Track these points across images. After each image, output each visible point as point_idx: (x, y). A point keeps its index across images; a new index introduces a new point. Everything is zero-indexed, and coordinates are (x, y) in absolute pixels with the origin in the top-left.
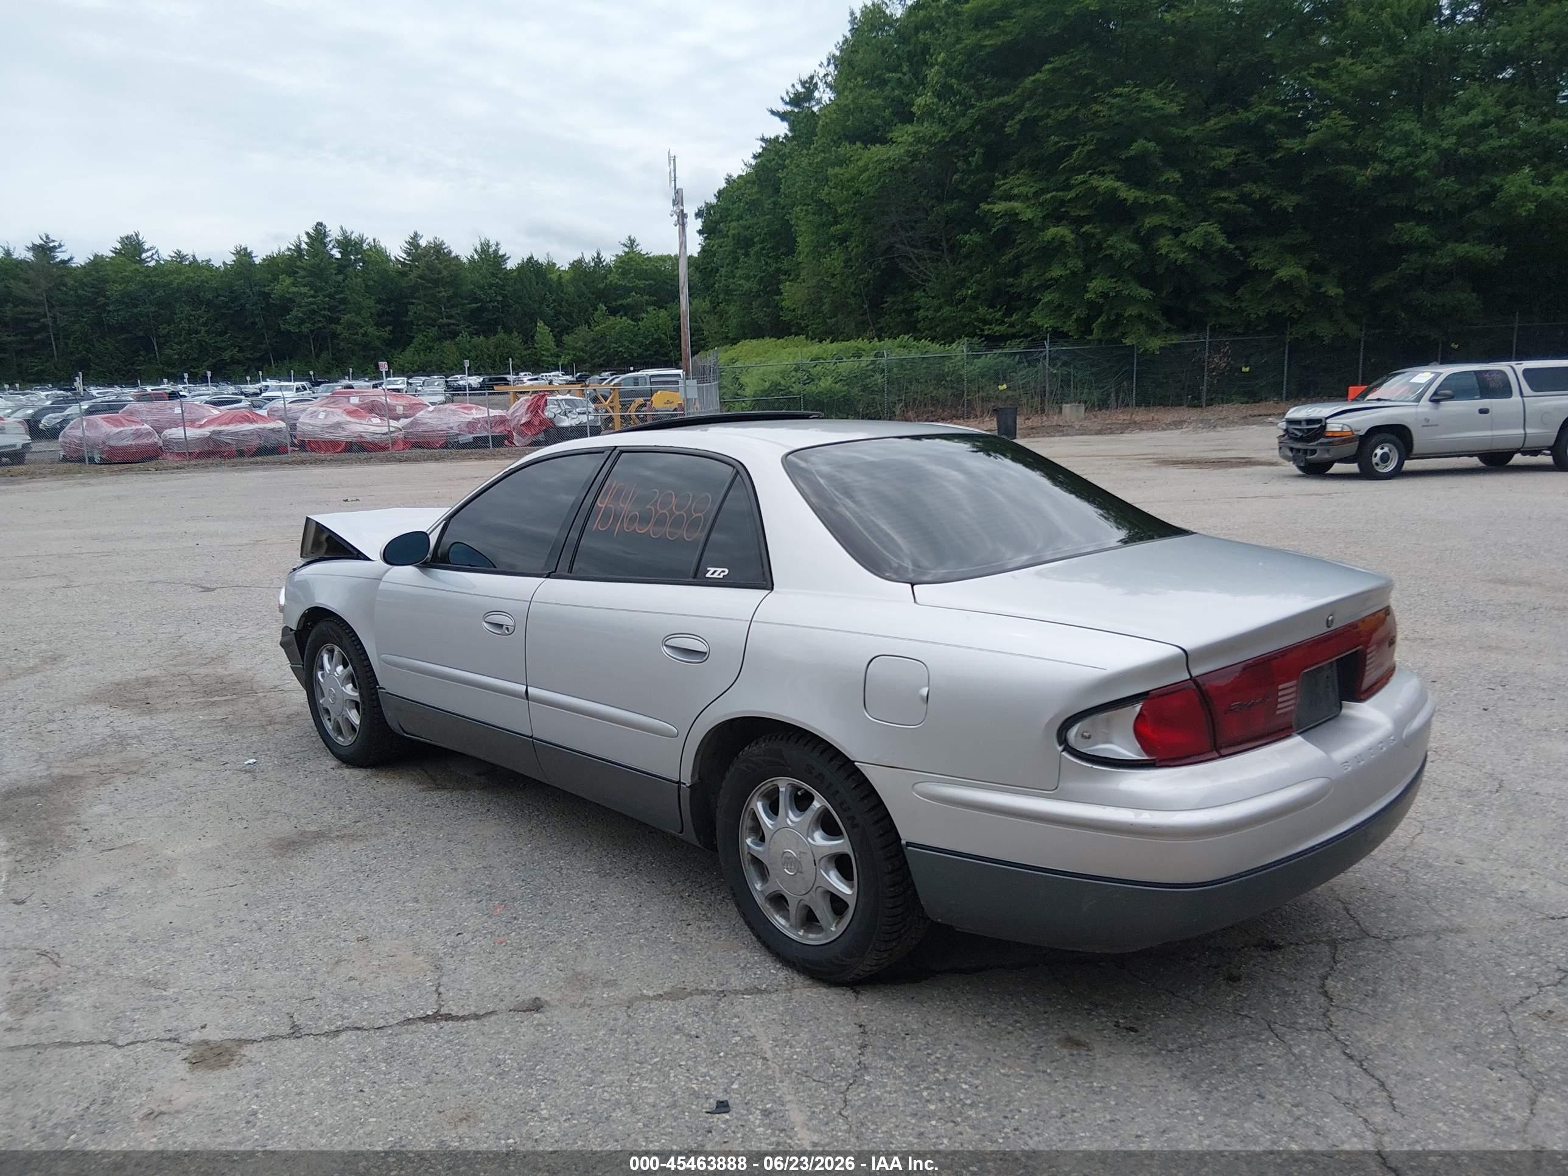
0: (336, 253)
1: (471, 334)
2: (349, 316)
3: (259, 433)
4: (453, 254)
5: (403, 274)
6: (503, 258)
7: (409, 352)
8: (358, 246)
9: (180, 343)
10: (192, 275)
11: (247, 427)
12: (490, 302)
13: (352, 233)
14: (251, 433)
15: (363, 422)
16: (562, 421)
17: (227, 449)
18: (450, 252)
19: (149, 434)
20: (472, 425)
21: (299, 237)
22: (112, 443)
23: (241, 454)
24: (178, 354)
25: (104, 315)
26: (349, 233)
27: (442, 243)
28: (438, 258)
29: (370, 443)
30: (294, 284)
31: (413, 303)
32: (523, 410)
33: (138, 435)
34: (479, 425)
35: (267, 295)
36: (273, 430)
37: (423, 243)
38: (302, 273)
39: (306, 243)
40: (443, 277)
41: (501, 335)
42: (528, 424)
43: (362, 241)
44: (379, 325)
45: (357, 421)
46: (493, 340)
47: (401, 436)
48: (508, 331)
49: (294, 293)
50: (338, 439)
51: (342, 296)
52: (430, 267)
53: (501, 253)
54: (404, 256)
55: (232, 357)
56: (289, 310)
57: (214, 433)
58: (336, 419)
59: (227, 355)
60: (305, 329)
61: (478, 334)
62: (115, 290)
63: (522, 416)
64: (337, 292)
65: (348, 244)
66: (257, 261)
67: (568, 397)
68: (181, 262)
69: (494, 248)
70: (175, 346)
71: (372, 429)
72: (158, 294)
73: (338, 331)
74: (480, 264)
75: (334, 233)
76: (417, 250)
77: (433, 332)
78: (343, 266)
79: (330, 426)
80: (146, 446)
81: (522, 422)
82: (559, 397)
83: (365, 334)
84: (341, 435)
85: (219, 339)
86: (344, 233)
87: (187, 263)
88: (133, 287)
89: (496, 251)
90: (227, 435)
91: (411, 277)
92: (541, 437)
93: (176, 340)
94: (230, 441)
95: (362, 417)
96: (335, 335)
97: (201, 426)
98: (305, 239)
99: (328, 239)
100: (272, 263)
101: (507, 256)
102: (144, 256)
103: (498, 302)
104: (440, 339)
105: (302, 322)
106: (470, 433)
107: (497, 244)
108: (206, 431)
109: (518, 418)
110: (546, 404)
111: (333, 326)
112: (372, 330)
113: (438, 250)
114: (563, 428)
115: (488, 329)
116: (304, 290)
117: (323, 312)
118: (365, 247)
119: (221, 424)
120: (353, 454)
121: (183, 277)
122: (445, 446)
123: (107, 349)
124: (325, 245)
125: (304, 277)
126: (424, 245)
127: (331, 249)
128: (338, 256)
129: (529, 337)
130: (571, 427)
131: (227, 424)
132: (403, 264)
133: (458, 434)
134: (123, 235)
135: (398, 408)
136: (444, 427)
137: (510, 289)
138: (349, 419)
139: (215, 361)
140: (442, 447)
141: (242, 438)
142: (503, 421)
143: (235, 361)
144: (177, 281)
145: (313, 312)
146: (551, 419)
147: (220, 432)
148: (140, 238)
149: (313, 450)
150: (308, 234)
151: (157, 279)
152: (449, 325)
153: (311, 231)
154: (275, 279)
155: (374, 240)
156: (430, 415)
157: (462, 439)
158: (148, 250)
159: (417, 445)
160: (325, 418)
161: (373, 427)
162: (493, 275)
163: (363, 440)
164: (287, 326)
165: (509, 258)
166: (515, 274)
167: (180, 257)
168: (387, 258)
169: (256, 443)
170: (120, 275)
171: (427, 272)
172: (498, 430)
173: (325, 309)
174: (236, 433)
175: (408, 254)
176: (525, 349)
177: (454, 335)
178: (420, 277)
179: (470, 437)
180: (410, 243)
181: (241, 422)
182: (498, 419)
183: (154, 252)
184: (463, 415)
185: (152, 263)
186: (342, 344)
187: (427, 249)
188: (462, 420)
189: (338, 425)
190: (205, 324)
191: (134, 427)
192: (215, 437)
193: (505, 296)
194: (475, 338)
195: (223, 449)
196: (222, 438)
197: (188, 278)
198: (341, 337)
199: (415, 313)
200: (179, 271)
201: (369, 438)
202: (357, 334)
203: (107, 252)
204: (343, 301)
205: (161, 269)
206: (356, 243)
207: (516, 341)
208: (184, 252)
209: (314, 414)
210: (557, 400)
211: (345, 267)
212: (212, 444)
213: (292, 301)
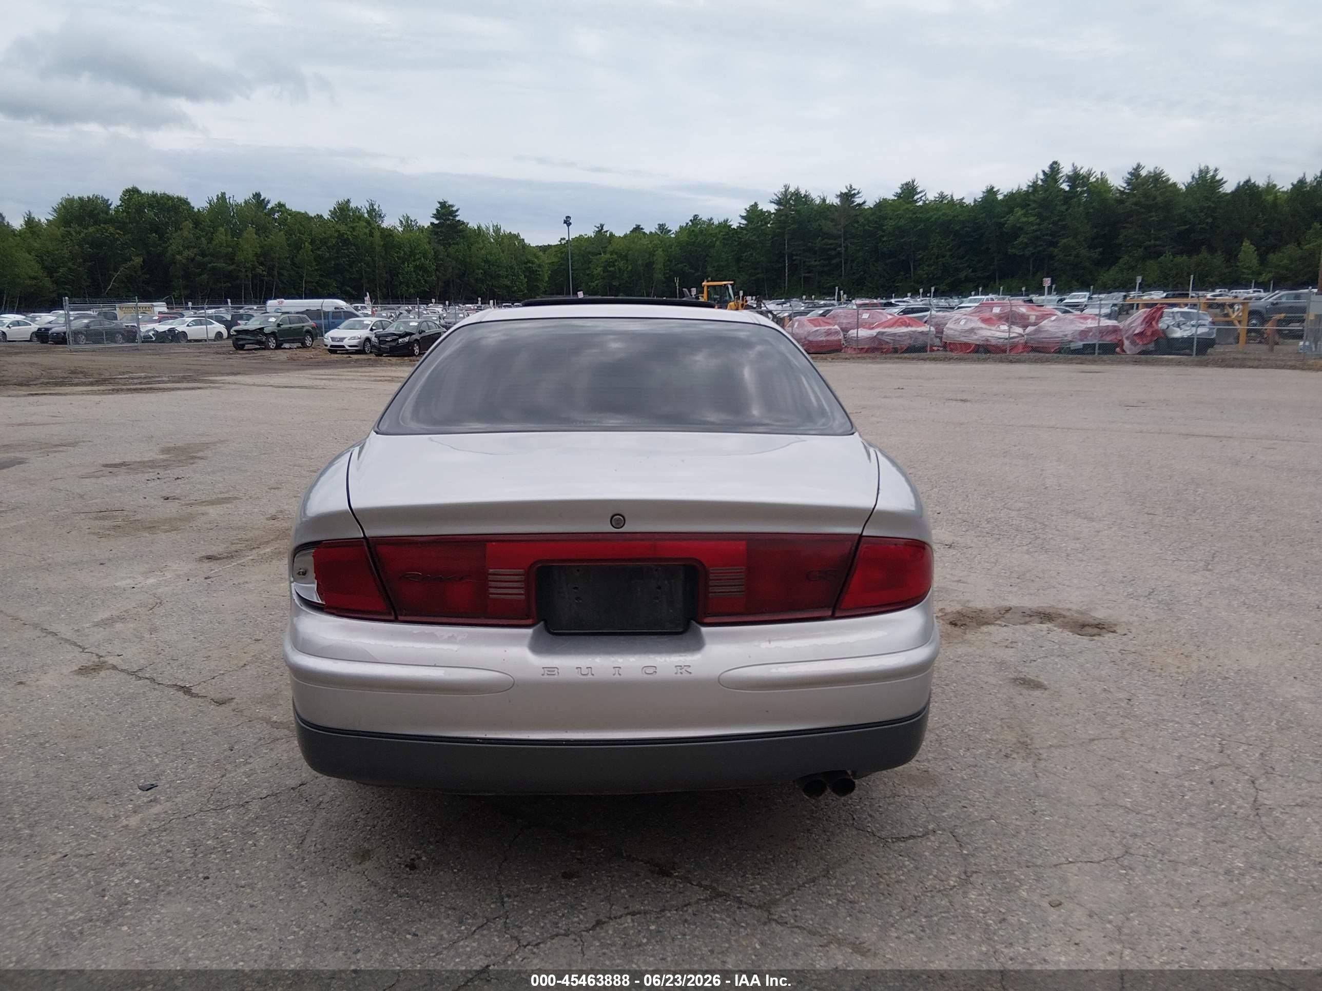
0: (1065, 187)
1: (1174, 255)
2: (1065, 241)
3: (910, 335)
4: (1171, 182)
5: (1120, 202)
6: (1221, 183)
7: (1114, 271)
8: (1085, 180)
9: (929, 266)
10: (948, 211)
11: (904, 330)
12: (1199, 224)
13: (1082, 168)
14: (905, 334)
15: (993, 328)
16: (1174, 332)
17: (887, 346)
18: (1168, 180)
19: (837, 333)
20: (1084, 333)
21: (1037, 176)
22: (810, 338)
23: (895, 351)
24: (927, 274)
25: (880, 244)
26: (1079, 169)
27: (1162, 172)
28: (1155, 186)
29: (993, 346)
30: (1025, 215)
31: (1124, 228)
32: (1139, 321)
33: (828, 333)
34: (1091, 334)
35: (1002, 225)
36: (922, 333)
37: (1144, 173)
38: (1033, 205)
39: (1042, 180)
40: (1156, 203)
41: (1204, 254)
42: (1141, 334)
43: (1090, 174)
44: (1091, 247)
45: (988, 327)
46: (1195, 258)
47: (1022, 341)
48: (1212, 250)
49: (1023, 223)
50: (970, 341)
51: (1064, 223)
52: (1146, 195)
53: (1218, 178)
54: (1125, 185)
55: (966, 277)
56: (1016, 237)
57: (879, 333)
58: (972, 325)
59: (962, 275)
60: (1027, 253)
61: (1181, 254)
62: (889, 225)
63: (1137, 326)
64: (1059, 220)
65: (1076, 178)
66: (1000, 197)
67: (1186, 309)
68: (942, 201)
69: (1211, 173)
70: (926, 268)
71: (998, 334)
72: (920, 227)
73: (1055, 254)
74: (1196, 189)
75: (1066, 169)
76: (1137, 179)
77: (1141, 251)
78: (1068, 197)
79: (967, 331)
80: (834, 341)
81: (1136, 332)
82: (1176, 309)
83: (1077, 256)
84: (974, 339)
85: (958, 261)
86: (1075, 168)
87: (946, 202)
88: (902, 222)
89: (1214, 176)
90: (888, 335)
91: (1127, 204)
92: (1151, 347)
93: (927, 263)
94: (888, 340)
95: (993, 325)
96: (1052, 257)
97: (873, 328)
98: (1041, 176)
99: (1061, 175)
100: (1012, 198)
101: (1224, 180)
102: (916, 197)
103: (1207, 223)
104: (1144, 259)
105: (1027, 245)
106: (1082, 340)
107: (1216, 170)
108: (874, 332)
109: (1133, 329)
110: (1161, 316)
111: (1051, 249)
112: (1084, 252)
113: (1157, 178)
114: (1174, 339)
115: (1192, 249)
116: (1032, 219)
117: (1045, 237)
118: (1092, 179)
119: (885, 327)
120: (980, 355)
121: (940, 213)
122: (1059, 351)
123: (877, 270)
124: (1056, 181)
125: (1034, 209)
126: (1144, 175)
127: (1062, 184)
128: (1067, 189)
129: (1231, 255)
130: (1182, 338)
131: (889, 326)
132: (1122, 193)
133: (1071, 341)
134: (904, 182)
135: (1031, 317)
136: (1060, 334)
137: (1221, 211)
138: (983, 326)
139: (953, 279)
140: (1055, 352)
141: (898, 338)
142: (1115, 330)
143: (968, 280)
144: (936, 217)
145: (1038, 238)
146: (1163, 330)
147: (883, 333)
148: (915, 184)
149: (951, 350)
150: (1044, 171)
151: (921, 215)
152: (1155, 246)
153: (1047, 170)
154: (1011, 211)
155: (1102, 173)
156: (1052, 324)
157: (1073, 346)
158: (920, 193)
159: (1034, 350)
160: (965, 324)
161: (1000, 332)
162: (1207, 199)
163: (989, 343)
164: (1013, 250)
165: (1225, 182)
166: (1228, 197)
167: (942, 196)
168: (1108, 189)
169: (907, 342)
170: (896, 213)
171: (1143, 200)
172: (1108, 339)
173: (1047, 235)
174: (894, 334)
175: (1129, 184)
176: (1227, 267)
177: (1160, 254)
178: (1136, 204)
179: (1080, 344)
180: (1130, 174)
181: (899, 326)
182: (1110, 328)
183: (923, 194)
184: (1080, 325)
185: (921, 203)
186: (1056, 264)
187: (1148, 177)
188: (1077, 328)
189: (972, 330)
190: (950, 250)
191: (827, 327)
192: (879, 337)
193: (1215, 219)
194: (1179, 257)
195: (884, 346)
196: (884, 338)
197: (944, 214)
198: (1057, 258)
199: (1126, 236)
200: (937, 209)
201: (994, 342)
202: (1070, 255)
203: (890, 196)
204: (1064, 227)
205: (927, 207)
206: (1084, 177)
207: (1218, 260)
208: (945, 194)
209: (958, 321)
210: (1173, 313)
211: (1071, 198)
212: (877, 343)
213: (1021, 229)
